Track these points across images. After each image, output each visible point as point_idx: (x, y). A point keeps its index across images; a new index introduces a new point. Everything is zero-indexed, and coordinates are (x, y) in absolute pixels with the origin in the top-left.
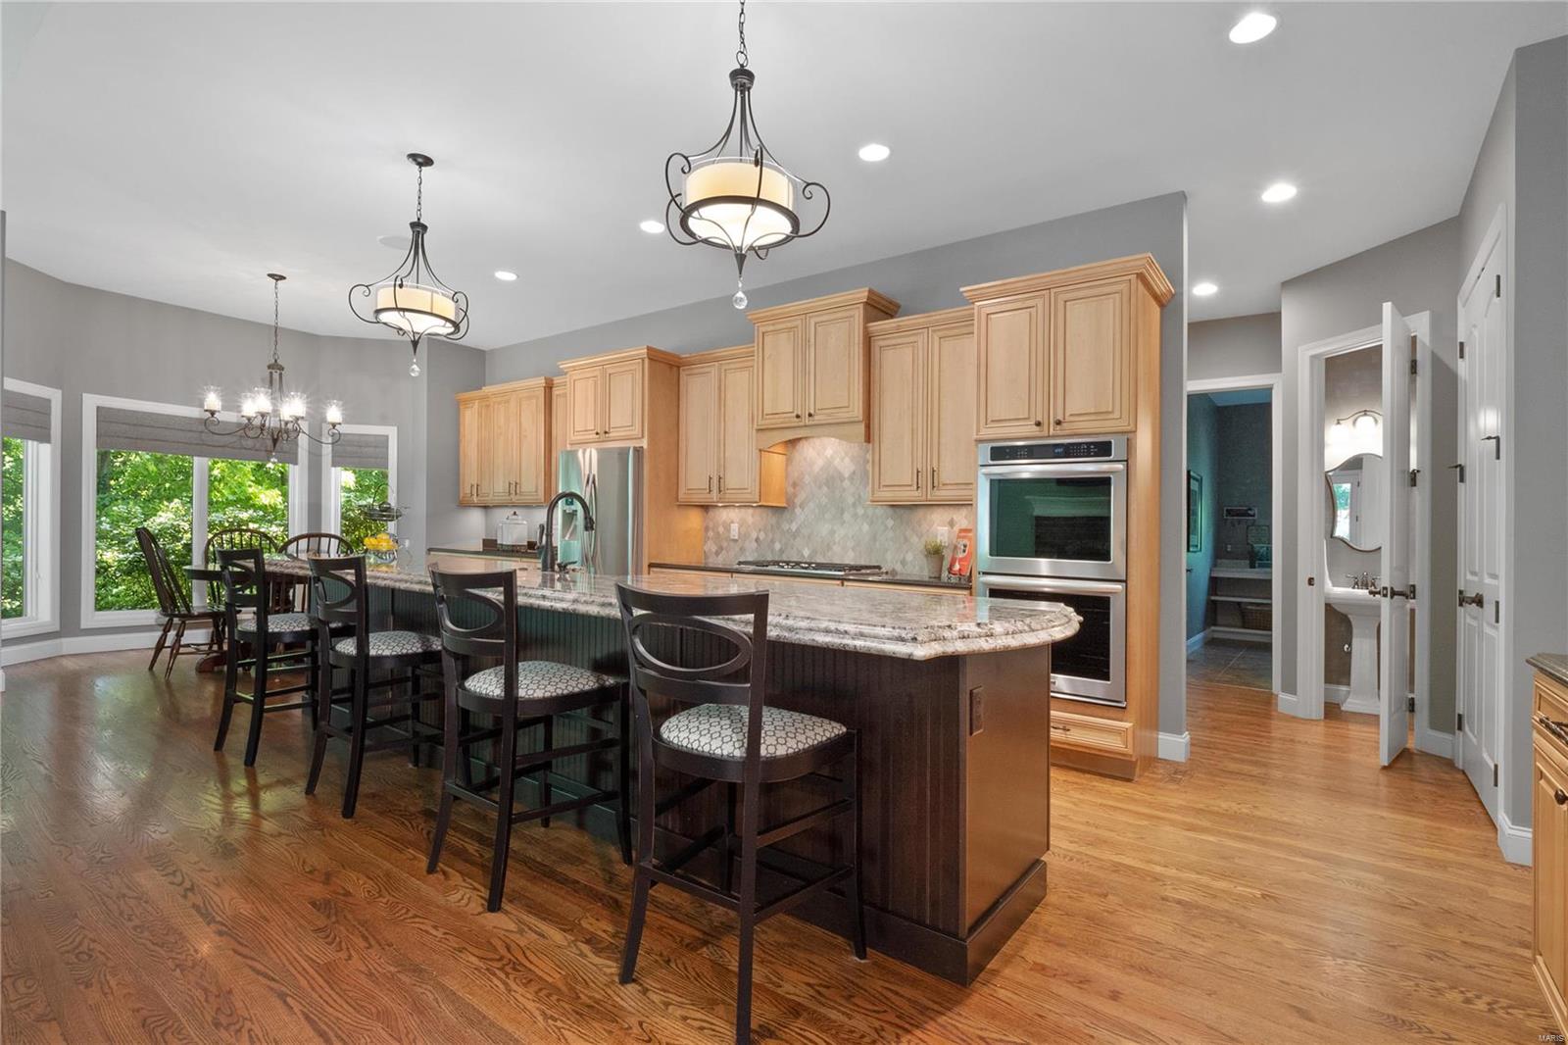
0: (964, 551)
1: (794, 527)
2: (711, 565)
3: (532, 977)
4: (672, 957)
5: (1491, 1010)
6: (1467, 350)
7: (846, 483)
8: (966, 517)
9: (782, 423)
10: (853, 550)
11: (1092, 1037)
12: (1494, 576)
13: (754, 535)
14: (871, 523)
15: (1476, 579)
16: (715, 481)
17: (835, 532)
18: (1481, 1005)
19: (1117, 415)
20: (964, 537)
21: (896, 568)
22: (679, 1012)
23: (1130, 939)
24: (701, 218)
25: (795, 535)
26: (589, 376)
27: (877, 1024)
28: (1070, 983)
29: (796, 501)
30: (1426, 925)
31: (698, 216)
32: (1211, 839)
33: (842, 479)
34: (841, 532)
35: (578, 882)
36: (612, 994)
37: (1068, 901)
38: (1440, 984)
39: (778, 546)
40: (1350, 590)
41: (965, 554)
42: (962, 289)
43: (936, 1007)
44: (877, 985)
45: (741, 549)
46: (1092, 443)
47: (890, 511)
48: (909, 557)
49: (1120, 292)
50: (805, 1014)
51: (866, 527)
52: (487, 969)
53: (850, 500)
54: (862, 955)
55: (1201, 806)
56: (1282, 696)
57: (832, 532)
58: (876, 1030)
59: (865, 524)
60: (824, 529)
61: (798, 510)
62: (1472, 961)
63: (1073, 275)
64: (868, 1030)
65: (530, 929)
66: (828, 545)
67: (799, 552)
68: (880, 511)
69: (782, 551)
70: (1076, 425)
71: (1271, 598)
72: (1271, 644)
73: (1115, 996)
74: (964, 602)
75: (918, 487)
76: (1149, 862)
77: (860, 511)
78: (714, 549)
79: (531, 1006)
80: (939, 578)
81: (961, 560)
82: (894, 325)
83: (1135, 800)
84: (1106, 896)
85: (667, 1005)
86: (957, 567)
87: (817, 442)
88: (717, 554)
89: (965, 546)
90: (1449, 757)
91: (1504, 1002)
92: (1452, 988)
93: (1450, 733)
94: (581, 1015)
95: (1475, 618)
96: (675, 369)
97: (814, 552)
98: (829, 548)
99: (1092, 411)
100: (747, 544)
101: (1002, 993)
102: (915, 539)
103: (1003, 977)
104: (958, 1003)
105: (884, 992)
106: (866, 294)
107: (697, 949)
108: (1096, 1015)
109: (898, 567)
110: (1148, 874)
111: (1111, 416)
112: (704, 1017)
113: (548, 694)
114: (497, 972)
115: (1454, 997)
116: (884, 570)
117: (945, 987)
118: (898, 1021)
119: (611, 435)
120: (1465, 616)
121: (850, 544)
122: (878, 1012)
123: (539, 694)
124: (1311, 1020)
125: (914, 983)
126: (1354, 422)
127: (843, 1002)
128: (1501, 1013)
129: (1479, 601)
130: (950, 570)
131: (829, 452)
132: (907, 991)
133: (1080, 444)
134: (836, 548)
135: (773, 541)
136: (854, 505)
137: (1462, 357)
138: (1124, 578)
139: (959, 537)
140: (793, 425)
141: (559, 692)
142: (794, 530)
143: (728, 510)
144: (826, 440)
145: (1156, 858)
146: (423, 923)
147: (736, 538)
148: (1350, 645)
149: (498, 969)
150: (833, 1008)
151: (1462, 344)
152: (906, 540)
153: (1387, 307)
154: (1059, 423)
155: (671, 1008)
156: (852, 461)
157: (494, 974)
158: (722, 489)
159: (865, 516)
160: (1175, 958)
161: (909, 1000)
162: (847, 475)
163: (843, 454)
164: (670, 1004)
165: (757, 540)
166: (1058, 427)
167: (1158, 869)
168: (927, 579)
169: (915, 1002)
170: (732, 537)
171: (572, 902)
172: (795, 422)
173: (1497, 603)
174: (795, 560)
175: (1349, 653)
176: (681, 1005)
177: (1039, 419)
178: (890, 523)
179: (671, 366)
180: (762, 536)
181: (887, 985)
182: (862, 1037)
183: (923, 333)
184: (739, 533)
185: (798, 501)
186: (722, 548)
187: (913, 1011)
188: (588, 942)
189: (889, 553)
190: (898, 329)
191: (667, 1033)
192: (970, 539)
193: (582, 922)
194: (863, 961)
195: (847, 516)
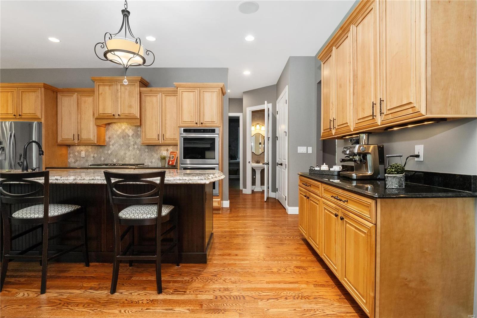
0: (173, 158)
1: (110, 152)
2: (72, 167)
3: (78, 304)
4: (124, 283)
5: (293, 238)
6: (278, 113)
7: (130, 138)
8: (172, 148)
9: (107, 117)
10: (133, 159)
11: (236, 263)
12: (284, 159)
13: (92, 155)
14: (140, 150)
15: (280, 160)
16: (76, 136)
17: (126, 154)
18: (292, 238)
19: (216, 122)
20: (173, 154)
21: (149, 164)
22: (136, 294)
23: (235, 244)
24: (115, 54)
25: (110, 155)
26: (9, 91)
27: (191, 277)
28: (227, 256)
29: (110, 143)
30: (280, 228)
31: (113, 53)
32: (241, 221)
33: (129, 136)
34: (128, 153)
35: (73, 276)
36: (111, 297)
37: (218, 241)
38: (286, 236)
39: (103, 159)
40: (255, 164)
41: (173, 159)
42: (174, 83)
43: (202, 269)
44: (186, 270)
45: (86, 160)
46: (211, 129)
47: (147, 147)
48: (154, 161)
49: (217, 91)
50: (172, 282)
51: (138, 152)
52: (57, 308)
53: (132, 143)
54: (178, 266)
55: (236, 216)
56: (244, 190)
57: (125, 154)
58: (191, 278)
59: (138, 151)
60: (122, 153)
61: (111, 147)
62: (289, 231)
63: (205, 85)
64: (189, 279)
65: (64, 293)
66: (124, 158)
67: (112, 161)
68: (143, 147)
69: (104, 160)
70: (206, 124)
71: (239, 167)
72: (240, 178)
73: (236, 255)
74: (173, 173)
75: (158, 140)
76: (231, 229)
77: (136, 147)
78: (73, 161)
79: (84, 310)
80: (165, 166)
81: (172, 161)
82: (149, 90)
83: (223, 217)
84: (226, 238)
85: (131, 293)
86: (171, 163)
87: (119, 124)
88: (75, 162)
89: (173, 157)
90: (275, 197)
91: (294, 236)
92: (287, 236)
93: (275, 192)
94: (105, 305)
95: (280, 168)
96: (55, 93)
97: (118, 160)
98: (124, 159)
99: (210, 121)
100: (89, 159)
101: (215, 262)
102: (155, 155)
103: (213, 259)
104: (206, 267)
105: (188, 271)
106: (140, 78)
107: (130, 279)
108: (234, 260)
109: (150, 164)
110: (232, 231)
111: (215, 122)
112: (144, 292)
113: (60, 214)
114: (62, 307)
115: (288, 238)
116: (145, 165)
117: (201, 265)
118: (195, 275)
119: (23, 116)
120: (278, 168)
121: (132, 157)
122: (189, 275)
123: (56, 214)
124: (270, 248)
125: (194, 267)
126: (256, 126)
127: (180, 276)
128: (294, 238)
129: (281, 164)
130: (168, 164)
131: (123, 127)
132: (194, 269)
133: (208, 129)
134: (127, 159)
135: (101, 157)
136: (134, 145)
137: (277, 114)
138: (218, 163)
139: (170, 154)
140: (111, 118)
141: (63, 212)
142: (109, 153)
143: (80, 147)
144: (122, 124)
145: (232, 228)
146: (12, 307)
147: (84, 156)
148: (255, 176)
149: (61, 306)
150: (178, 278)
151: (277, 112)
152: (152, 155)
153: (266, 102)
154: (202, 123)
155: (133, 294)
156: (132, 130)
157: (62, 308)
158: (80, 139)
159: (138, 148)
160: (244, 245)
161: (195, 270)
162: (130, 135)
163: (129, 128)
164: (132, 293)
165: (93, 157)
166: (202, 125)
167: (233, 230)
168: (161, 167)
169: (197, 270)
170: (82, 156)
171: (75, 282)
172: (112, 117)
173: (286, 165)
174: (110, 163)
175: (255, 178)
176: (135, 292)
177: (197, 122)
178: (147, 150)
179: (54, 92)
180: (96, 155)
181: (188, 269)
182: (189, 281)
183: (159, 93)
184: (85, 155)
185: (111, 143)
186: (77, 161)
187: (197, 272)
188: (91, 289)
189: (146, 160)
190: (151, 91)
191: (136, 299)
192: (174, 155)
193: (83, 285)
194: (179, 267)
195: (131, 148)
